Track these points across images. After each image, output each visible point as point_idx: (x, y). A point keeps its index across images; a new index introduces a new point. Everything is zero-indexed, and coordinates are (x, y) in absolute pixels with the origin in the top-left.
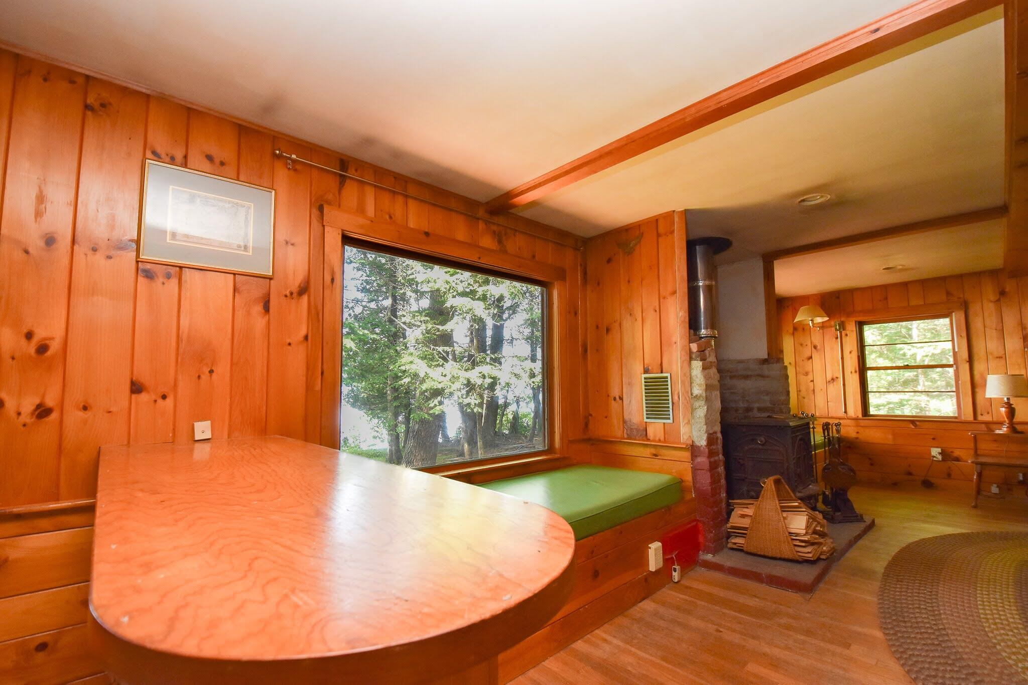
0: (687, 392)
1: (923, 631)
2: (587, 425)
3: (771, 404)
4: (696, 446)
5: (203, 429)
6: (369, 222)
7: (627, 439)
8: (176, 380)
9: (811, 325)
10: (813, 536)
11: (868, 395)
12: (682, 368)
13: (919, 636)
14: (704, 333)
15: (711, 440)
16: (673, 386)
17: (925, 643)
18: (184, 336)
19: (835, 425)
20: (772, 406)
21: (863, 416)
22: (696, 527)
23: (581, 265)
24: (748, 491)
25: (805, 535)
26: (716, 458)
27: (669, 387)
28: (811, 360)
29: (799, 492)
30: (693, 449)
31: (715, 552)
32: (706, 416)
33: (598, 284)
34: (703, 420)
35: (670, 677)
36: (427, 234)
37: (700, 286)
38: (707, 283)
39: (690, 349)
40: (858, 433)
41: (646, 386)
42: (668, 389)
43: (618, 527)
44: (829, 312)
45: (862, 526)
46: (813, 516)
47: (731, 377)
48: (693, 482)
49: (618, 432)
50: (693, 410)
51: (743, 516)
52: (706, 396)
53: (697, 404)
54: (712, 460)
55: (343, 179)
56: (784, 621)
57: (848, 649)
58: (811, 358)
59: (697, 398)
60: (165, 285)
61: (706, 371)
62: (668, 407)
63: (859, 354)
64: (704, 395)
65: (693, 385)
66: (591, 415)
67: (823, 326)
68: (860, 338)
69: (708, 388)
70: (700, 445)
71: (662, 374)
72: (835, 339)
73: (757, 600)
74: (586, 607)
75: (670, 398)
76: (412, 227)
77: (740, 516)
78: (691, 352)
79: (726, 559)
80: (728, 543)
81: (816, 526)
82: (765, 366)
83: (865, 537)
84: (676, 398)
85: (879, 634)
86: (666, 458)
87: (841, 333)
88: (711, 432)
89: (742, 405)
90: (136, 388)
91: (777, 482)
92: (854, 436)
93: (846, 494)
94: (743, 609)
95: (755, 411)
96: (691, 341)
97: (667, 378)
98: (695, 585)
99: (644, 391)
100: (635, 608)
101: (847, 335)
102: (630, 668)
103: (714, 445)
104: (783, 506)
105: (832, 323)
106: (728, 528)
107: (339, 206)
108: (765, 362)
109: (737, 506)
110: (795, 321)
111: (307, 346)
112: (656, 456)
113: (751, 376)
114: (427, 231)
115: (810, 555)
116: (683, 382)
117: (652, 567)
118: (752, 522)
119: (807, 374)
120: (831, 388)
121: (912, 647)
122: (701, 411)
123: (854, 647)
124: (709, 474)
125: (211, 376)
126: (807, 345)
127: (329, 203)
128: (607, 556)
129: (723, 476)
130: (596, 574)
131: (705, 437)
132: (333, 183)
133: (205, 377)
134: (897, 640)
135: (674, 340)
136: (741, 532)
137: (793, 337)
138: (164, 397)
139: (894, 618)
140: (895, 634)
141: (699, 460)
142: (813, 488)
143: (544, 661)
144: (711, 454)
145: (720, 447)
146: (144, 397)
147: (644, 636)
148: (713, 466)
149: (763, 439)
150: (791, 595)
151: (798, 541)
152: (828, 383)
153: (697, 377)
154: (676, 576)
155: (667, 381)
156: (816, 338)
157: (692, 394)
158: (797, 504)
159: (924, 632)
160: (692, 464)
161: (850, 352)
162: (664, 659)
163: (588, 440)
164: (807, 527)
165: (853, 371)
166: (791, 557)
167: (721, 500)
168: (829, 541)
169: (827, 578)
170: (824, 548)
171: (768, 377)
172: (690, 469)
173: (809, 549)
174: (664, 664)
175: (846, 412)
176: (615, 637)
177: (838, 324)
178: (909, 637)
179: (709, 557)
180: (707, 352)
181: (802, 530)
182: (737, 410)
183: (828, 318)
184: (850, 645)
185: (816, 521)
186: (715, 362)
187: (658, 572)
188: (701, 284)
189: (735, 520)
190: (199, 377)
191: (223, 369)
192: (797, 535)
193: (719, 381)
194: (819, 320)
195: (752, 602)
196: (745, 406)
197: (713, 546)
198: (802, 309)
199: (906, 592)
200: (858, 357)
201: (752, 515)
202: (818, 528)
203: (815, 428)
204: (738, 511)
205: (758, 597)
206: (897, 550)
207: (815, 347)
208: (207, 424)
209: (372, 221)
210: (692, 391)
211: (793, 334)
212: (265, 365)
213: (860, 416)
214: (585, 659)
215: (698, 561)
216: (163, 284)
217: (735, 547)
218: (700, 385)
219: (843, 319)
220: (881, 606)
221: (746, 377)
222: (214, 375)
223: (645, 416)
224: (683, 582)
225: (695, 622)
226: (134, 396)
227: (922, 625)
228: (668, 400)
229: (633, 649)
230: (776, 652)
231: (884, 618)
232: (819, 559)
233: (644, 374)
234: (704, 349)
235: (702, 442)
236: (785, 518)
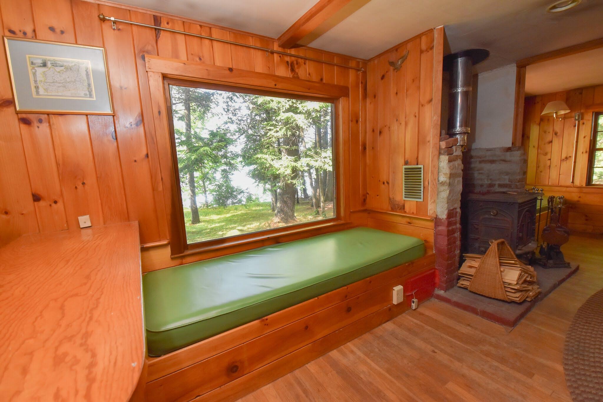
0: (435, 180)
1: (598, 370)
2: (365, 200)
3: (509, 182)
4: (439, 218)
5: (84, 221)
6: (183, 65)
7: (390, 211)
8: (61, 191)
9: (555, 116)
10: (523, 285)
11: (594, 169)
12: (432, 161)
13: (594, 375)
14: (459, 130)
15: (451, 214)
16: (425, 175)
17: (597, 382)
18: (61, 162)
19: (559, 198)
20: (510, 183)
21: (586, 185)
22: (434, 272)
23: (362, 83)
24: (479, 247)
25: (516, 285)
26: (454, 227)
27: (422, 175)
28: (551, 144)
29: (519, 250)
30: (437, 221)
31: (446, 289)
32: (448, 197)
33: (375, 97)
34: (445, 201)
35: (388, 387)
36: (231, 70)
37: (458, 92)
38: (465, 89)
39: (440, 146)
40: (580, 197)
41: (405, 174)
42: (421, 177)
43: (368, 279)
44: (571, 107)
45: (568, 271)
46: (525, 270)
47: (480, 162)
48: (435, 243)
49: (385, 206)
50: (438, 193)
51: (471, 267)
52: (450, 183)
53: (442, 188)
54: (450, 228)
55: (157, 31)
56: (486, 348)
57: (531, 378)
58: (551, 142)
59: (443, 184)
60: (40, 128)
61: (451, 164)
62: (421, 190)
63: (592, 139)
64: (448, 181)
65: (440, 174)
66: (368, 194)
67: (565, 117)
68: (594, 125)
69: (452, 176)
70: (442, 218)
71: (417, 166)
72: (573, 127)
73: (470, 328)
74: (341, 330)
75: (422, 183)
76: (218, 65)
77: (468, 267)
78: (440, 148)
79: (454, 295)
80: (458, 283)
81: (527, 277)
82: (508, 153)
83: (568, 280)
84: (426, 183)
85: (560, 368)
86: (417, 226)
87: (579, 122)
88: (451, 208)
89: (486, 182)
90: (37, 198)
91: (501, 245)
92: (576, 200)
93: (559, 249)
94: (456, 335)
95: (497, 186)
96: (441, 140)
97: (420, 168)
98: (427, 313)
99: (404, 178)
100: (380, 327)
101: (583, 124)
102: (362, 376)
103: (453, 217)
104: (501, 262)
105: (573, 114)
106: (459, 273)
107: (158, 55)
108: (509, 149)
109: (469, 259)
110: (543, 113)
111: (149, 161)
112: (410, 224)
113: (496, 160)
114: (231, 67)
115: (518, 299)
116: (432, 173)
117: (395, 302)
118: (476, 273)
119: (546, 154)
120: (564, 165)
121: (585, 384)
122: (445, 193)
123: (536, 376)
124: (446, 238)
125: (84, 186)
126: (549, 132)
127: (148, 52)
128: (358, 298)
129: (458, 239)
130: (349, 310)
131: (446, 212)
132: (150, 35)
133: (80, 187)
134: (574, 376)
135: (428, 139)
136: (468, 276)
137: (539, 127)
138: (56, 202)
139: (575, 356)
140: (573, 370)
141: (440, 228)
142: (532, 246)
143: (307, 364)
144: (450, 224)
145: (458, 218)
146: (42, 203)
147: (379, 350)
148: (450, 233)
149: (495, 211)
150: (497, 326)
151: (510, 289)
152: (562, 160)
153: (444, 168)
154: (414, 306)
155: (421, 171)
156: (558, 127)
157: (438, 181)
158: (513, 262)
159: (599, 372)
160: (435, 231)
161: (584, 137)
162: (388, 371)
163: (365, 211)
164: (519, 279)
165: (584, 152)
166: (502, 298)
167: (455, 255)
168: (536, 287)
169: (528, 315)
170: (531, 293)
171: (510, 161)
172: (433, 234)
173: (518, 295)
174: (388, 375)
175: (573, 182)
176: (359, 349)
177: (578, 115)
178: (584, 375)
179: (442, 293)
180: (454, 148)
181: (513, 282)
182: (482, 186)
183: (570, 111)
184: (534, 375)
185: (527, 273)
186: (460, 155)
187: (399, 305)
188: (459, 90)
189: (464, 269)
190: (76, 188)
191: (91, 180)
192: (510, 284)
193: (462, 170)
194: (562, 112)
195: (465, 330)
196: (489, 183)
197: (445, 286)
198: (549, 105)
199: (591, 333)
200: (591, 140)
201: (477, 267)
202: (528, 279)
203: (543, 199)
204: (467, 263)
205: (471, 327)
206: (593, 293)
207: (556, 134)
208: (87, 217)
209: (185, 64)
210: (439, 179)
211: (539, 124)
212: (120, 177)
213: (584, 185)
214: (334, 364)
215: (433, 295)
216: (38, 127)
217: (462, 286)
218: (445, 174)
219: (582, 111)
220: (567, 344)
221: (492, 162)
222: (86, 186)
223: (404, 196)
224: (419, 310)
225: (419, 343)
226: (36, 203)
227: (599, 365)
228: (421, 185)
229: (369, 361)
230: (473, 375)
231: (567, 354)
232: (525, 301)
233: (405, 165)
234: (451, 146)
235: (443, 215)
236: (501, 271)
